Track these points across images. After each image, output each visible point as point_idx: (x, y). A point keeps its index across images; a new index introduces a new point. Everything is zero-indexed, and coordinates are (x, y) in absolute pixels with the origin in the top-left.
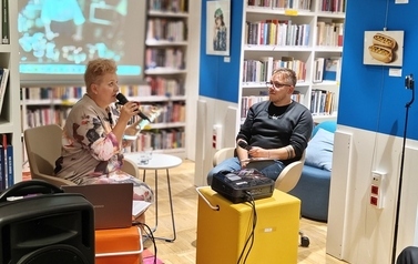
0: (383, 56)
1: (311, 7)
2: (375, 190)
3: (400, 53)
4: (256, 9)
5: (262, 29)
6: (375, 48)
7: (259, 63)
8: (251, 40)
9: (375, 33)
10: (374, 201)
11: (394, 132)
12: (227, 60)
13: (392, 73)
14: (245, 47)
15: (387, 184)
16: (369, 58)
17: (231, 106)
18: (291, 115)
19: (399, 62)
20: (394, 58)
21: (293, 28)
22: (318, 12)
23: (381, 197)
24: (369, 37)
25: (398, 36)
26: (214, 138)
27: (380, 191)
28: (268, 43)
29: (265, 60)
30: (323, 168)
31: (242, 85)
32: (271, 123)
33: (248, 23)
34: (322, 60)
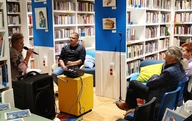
0: (110, 26)
1: (75, 10)
2: (111, 70)
3: (115, 25)
4: (57, 11)
5: (59, 18)
6: (106, 24)
7: (59, 31)
8: (56, 23)
9: (106, 19)
10: (111, 74)
11: (115, 50)
12: (47, 31)
13: (113, 32)
14: (54, 26)
15: (115, 67)
16: (105, 27)
17: (50, 48)
18: (79, 49)
19: (115, 28)
20: (113, 27)
21: (70, 18)
22: (77, 12)
23: (114, 72)
24: (104, 20)
25: (114, 20)
26: (44, 62)
27: (113, 70)
28: (62, 24)
29: (61, 30)
30: (88, 68)
31: (55, 40)
32: (72, 52)
33: (55, 16)
34: (80, 29)
